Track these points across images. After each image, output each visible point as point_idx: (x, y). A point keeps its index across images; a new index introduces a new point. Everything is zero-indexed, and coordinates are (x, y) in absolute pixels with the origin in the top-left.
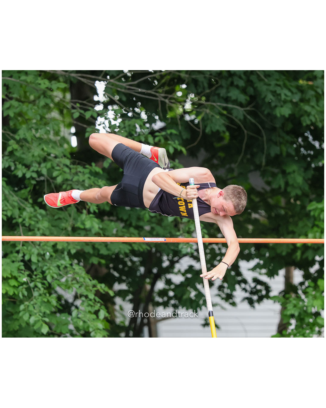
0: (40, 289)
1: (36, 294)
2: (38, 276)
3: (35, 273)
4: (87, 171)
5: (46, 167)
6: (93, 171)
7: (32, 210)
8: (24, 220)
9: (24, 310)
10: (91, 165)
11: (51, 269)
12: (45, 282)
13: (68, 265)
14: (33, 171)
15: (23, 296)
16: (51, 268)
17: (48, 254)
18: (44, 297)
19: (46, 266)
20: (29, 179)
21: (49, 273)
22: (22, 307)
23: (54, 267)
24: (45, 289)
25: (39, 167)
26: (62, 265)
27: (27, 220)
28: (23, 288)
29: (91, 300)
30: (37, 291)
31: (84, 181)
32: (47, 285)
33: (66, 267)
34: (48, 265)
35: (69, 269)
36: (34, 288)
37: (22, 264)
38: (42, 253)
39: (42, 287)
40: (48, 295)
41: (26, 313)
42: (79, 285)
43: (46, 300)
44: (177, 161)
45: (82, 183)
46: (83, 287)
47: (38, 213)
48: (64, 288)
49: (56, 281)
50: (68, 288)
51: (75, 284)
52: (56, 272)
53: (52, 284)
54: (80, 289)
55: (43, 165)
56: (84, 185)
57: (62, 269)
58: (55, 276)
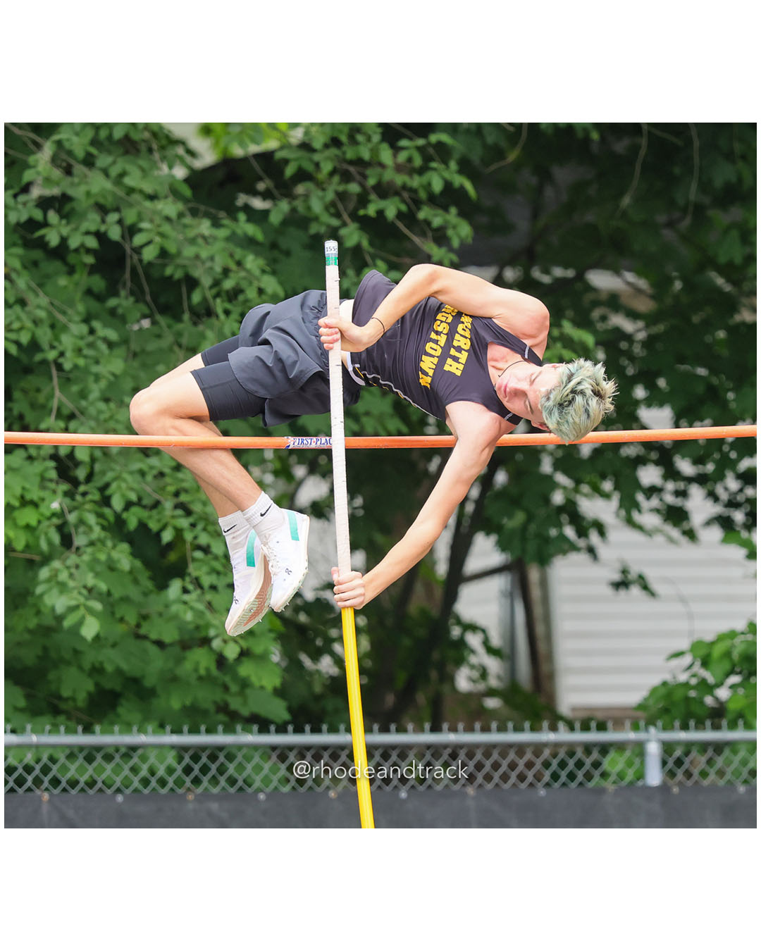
0: (90, 528)
1: (79, 540)
2: (89, 497)
3: (82, 488)
4: (222, 233)
5: (120, 222)
6: (239, 232)
7: (84, 329)
8: (62, 354)
9: (49, 580)
10: (235, 220)
11: (124, 480)
12: (107, 511)
13: (167, 470)
14: (88, 233)
15: (50, 543)
16: (125, 475)
18: (100, 551)
19: (113, 470)
20: (77, 250)
21: (119, 487)
22: (44, 573)
23: (131, 473)
24: (103, 528)
25: (103, 221)
26: (152, 468)
27: (69, 354)
28: (49, 526)
29: (216, 558)
30: (85, 533)
31: (212, 258)
32: (112, 519)
33: (161, 475)
34: (118, 468)
35: (169, 479)
36: (76, 527)
37: (52, 464)
39: (98, 524)
40: (109, 544)
41: (50, 589)
42: (191, 520)
43: (102, 557)
44: (453, 210)
45: (208, 264)
46: (200, 526)
47: (99, 338)
48: (154, 526)
49: (135, 509)
50: (164, 528)
51: (180, 516)
52: (135, 486)
53: (125, 515)
54: (192, 531)
55: (113, 217)
56: (211, 269)
57: (149, 478)
58: (133, 497)
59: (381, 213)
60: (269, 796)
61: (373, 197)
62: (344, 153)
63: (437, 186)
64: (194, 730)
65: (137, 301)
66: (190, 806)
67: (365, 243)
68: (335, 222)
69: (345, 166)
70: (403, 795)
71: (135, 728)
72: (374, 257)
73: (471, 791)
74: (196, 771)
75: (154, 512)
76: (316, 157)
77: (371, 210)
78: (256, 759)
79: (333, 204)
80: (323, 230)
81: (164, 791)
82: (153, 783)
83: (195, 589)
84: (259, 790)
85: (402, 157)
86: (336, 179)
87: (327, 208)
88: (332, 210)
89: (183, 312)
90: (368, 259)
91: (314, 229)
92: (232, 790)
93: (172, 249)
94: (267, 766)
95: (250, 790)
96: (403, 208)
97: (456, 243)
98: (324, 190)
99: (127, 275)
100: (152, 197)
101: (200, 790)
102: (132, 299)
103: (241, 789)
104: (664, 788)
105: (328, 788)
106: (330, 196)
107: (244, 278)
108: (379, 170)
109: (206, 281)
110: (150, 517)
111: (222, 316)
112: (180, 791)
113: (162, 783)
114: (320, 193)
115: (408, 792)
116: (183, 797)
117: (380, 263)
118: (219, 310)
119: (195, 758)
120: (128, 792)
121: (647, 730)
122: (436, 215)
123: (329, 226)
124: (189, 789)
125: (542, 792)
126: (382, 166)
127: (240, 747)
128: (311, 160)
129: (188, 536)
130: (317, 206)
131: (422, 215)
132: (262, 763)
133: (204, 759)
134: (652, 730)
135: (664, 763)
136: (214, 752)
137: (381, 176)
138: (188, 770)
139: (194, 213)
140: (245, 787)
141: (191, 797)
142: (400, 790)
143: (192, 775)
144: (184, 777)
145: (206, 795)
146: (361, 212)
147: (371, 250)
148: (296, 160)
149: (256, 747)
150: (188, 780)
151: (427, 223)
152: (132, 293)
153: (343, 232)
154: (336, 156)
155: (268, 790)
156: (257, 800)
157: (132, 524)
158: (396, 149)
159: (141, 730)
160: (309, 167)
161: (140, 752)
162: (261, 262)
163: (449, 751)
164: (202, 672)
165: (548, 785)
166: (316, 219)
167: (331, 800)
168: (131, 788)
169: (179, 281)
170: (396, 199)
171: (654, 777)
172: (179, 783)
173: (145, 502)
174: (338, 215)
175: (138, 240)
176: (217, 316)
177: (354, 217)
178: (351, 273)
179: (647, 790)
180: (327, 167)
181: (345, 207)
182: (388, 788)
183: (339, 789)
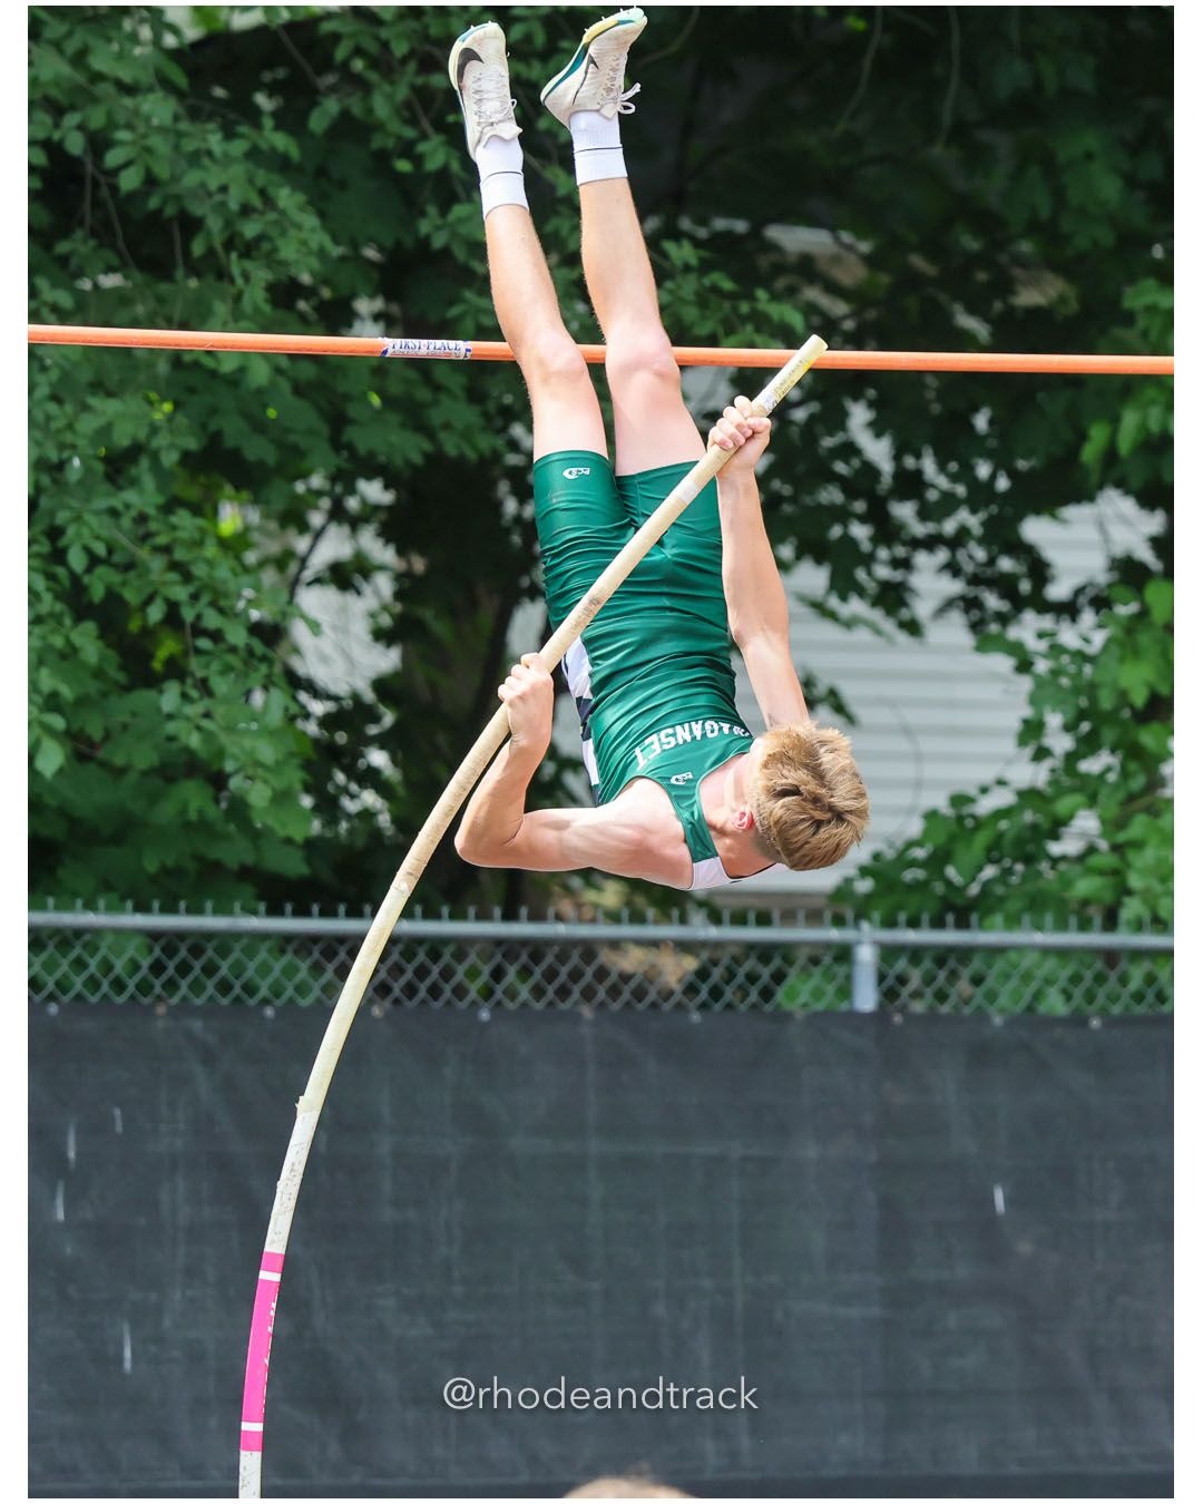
2: (36, 549)
4: (238, 147)
5: (81, 127)
6: (264, 145)
10: (257, 126)
11: (86, 523)
12: (60, 571)
13: (151, 511)
16: (87, 517)
17: (76, 462)
18: (53, 631)
19: (68, 507)
21: (79, 535)
23: (97, 513)
24: (58, 597)
25: (57, 125)
26: (128, 506)
29: (233, 650)
31: (224, 189)
32: (66, 582)
33: (142, 519)
34: (74, 503)
35: (153, 526)
38: (54, 456)
39: (49, 589)
40: (68, 621)
42: (191, 589)
45: (218, 198)
46: (205, 599)
47: (45, 303)
48: (131, 596)
49: (101, 570)
50: (149, 600)
51: (173, 583)
52: (104, 533)
53: (86, 580)
54: (193, 605)
55: (71, 120)
56: (223, 204)
57: (126, 522)
58: (100, 549)
60: (280, 1012)
62: (426, 27)
64: (169, 908)
65: (101, 245)
66: (160, 1024)
67: (455, 166)
68: (410, 133)
69: (427, 47)
70: (485, 1015)
71: (79, 903)
73: (587, 1012)
74: (171, 971)
75: (132, 574)
76: (384, 33)
78: (263, 954)
79: (408, 105)
80: (390, 143)
81: (121, 1000)
82: (105, 987)
83: (201, 698)
84: (265, 1002)
86: (412, 66)
87: (397, 111)
88: (406, 114)
89: (174, 266)
90: (460, 191)
91: (377, 142)
92: (225, 1001)
93: (162, 171)
94: (278, 966)
95: (252, 1002)
98: (392, 83)
99: (87, 206)
100: (129, 90)
101: (175, 1000)
102: (92, 243)
103: (237, 999)
104: (880, 1016)
105: (371, 1002)
106: (402, 93)
107: (275, 222)
109: (214, 224)
110: (124, 584)
111: (240, 281)
112: (146, 1001)
113: (119, 985)
114: (387, 88)
115: (492, 1011)
116: (149, 1010)
118: (235, 270)
119: (170, 951)
120: (66, 999)
121: (856, 925)
123: (399, 138)
124: (159, 998)
125: (696, 1017)
127: (236, 935)
128: (377, 38)
129: (188, 615)
130: (381, 108)
132: (271, 960)
133: (183, 953)
134: (865, 926)
135: (881, 977)
136: (199, 942)
138: (158, 968)
139: (195, 114)
140: (245, 996)
141: (161, 1009)
142: (478, 1008)
143: (164, 977)
144: (151, 978)
145: (185, 1008)
146: (451, 119)
147: (464, 176)
148: (352, 35)
149: (263, 936)
150: (158, 984)
152: (93, 233)
153: (422, 148)
154: (415, 32)
155: (279, 1003)
156: (263, 1018)
157: (98, 593)
159: (90, 906)
160: (371, 47)
161: (87, 937)
162: (300, 198)
163: (556, 949)
164: (193, 815)
165: (703, 1006)
166: (379, 127)
167: (375, 1020)
168: (72, 994)
169: (170, 220)
171: (866, 998)
172: (145, 988)
173: (117, 558)
174: (412, 121)
175: (113, 158)
176: (232, 281)
178: (432, 210)
179: (854, 1017)
180: (400, 49)
181: (426, 111)
182: (462, 1005)
183: (387, 1003)
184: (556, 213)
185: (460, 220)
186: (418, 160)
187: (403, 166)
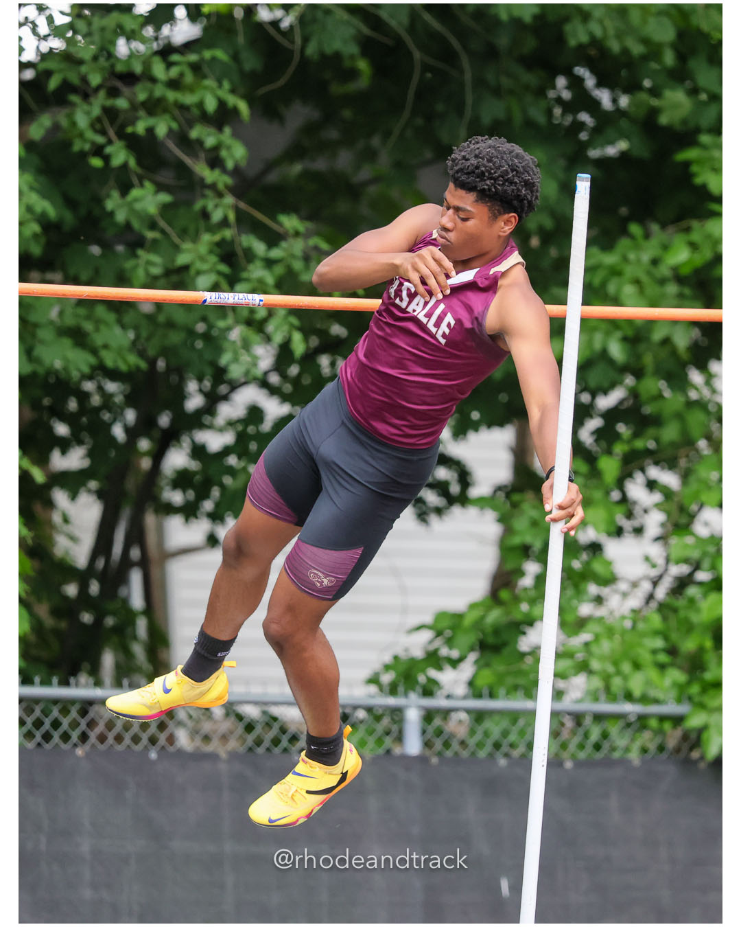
44: (227, 130)
59: (150, 131)
61: (142, 113)
62: (113, 65)
63: (211, 105)
67: (132, 163)
68: (100, 139)
69: (113, 81)
70: (153, 756)
72: (141, 180)
73: (223, 752)
76: (83, 69)
77: (140, 127)
79: (98, 120)
80: (87, 147)
85: (174, 72)
86: (102, 94)
87: (92, 126)
88: (98, 126)
90: (135, 180)
96: (175, 126)
97: (230, 165)
98: (90, 104)
104: (422, 759)
105: (75, 745)
106: (96, 111)
108: (149, 85)
114: (86, 107)
115: (158, 753)
117: (147, 184)
121: (406, 695)
122: (209, 135)
123: (93, 143)
126: (153, 80)
128: (78, 73)
130: (82, 121)
131: (194, 134)
134: (412, 695)
135: (424, 732)
137: (151, 92)
142: (149, 750)
146: (129, 130)
147: (139, 170)
148: (60, 71)
151: (200, 142)
153: (108, 150)
154: (105, 68)
158: (169, 65)
160: (74, 79)
166: (81, 135)
167: (78, 758)
170: (167, 117)
171: (413, 745)
174: (103, 132)
177: (121, 135)
178: (115, 194)
179: (405, 758)
180: (95, 80)
181: (112, 124)
182: (138, 748)
183: (87, 746)
184: (204, 196)
185: (136, 200)
186: (107, 159)
187: (97, 162)
